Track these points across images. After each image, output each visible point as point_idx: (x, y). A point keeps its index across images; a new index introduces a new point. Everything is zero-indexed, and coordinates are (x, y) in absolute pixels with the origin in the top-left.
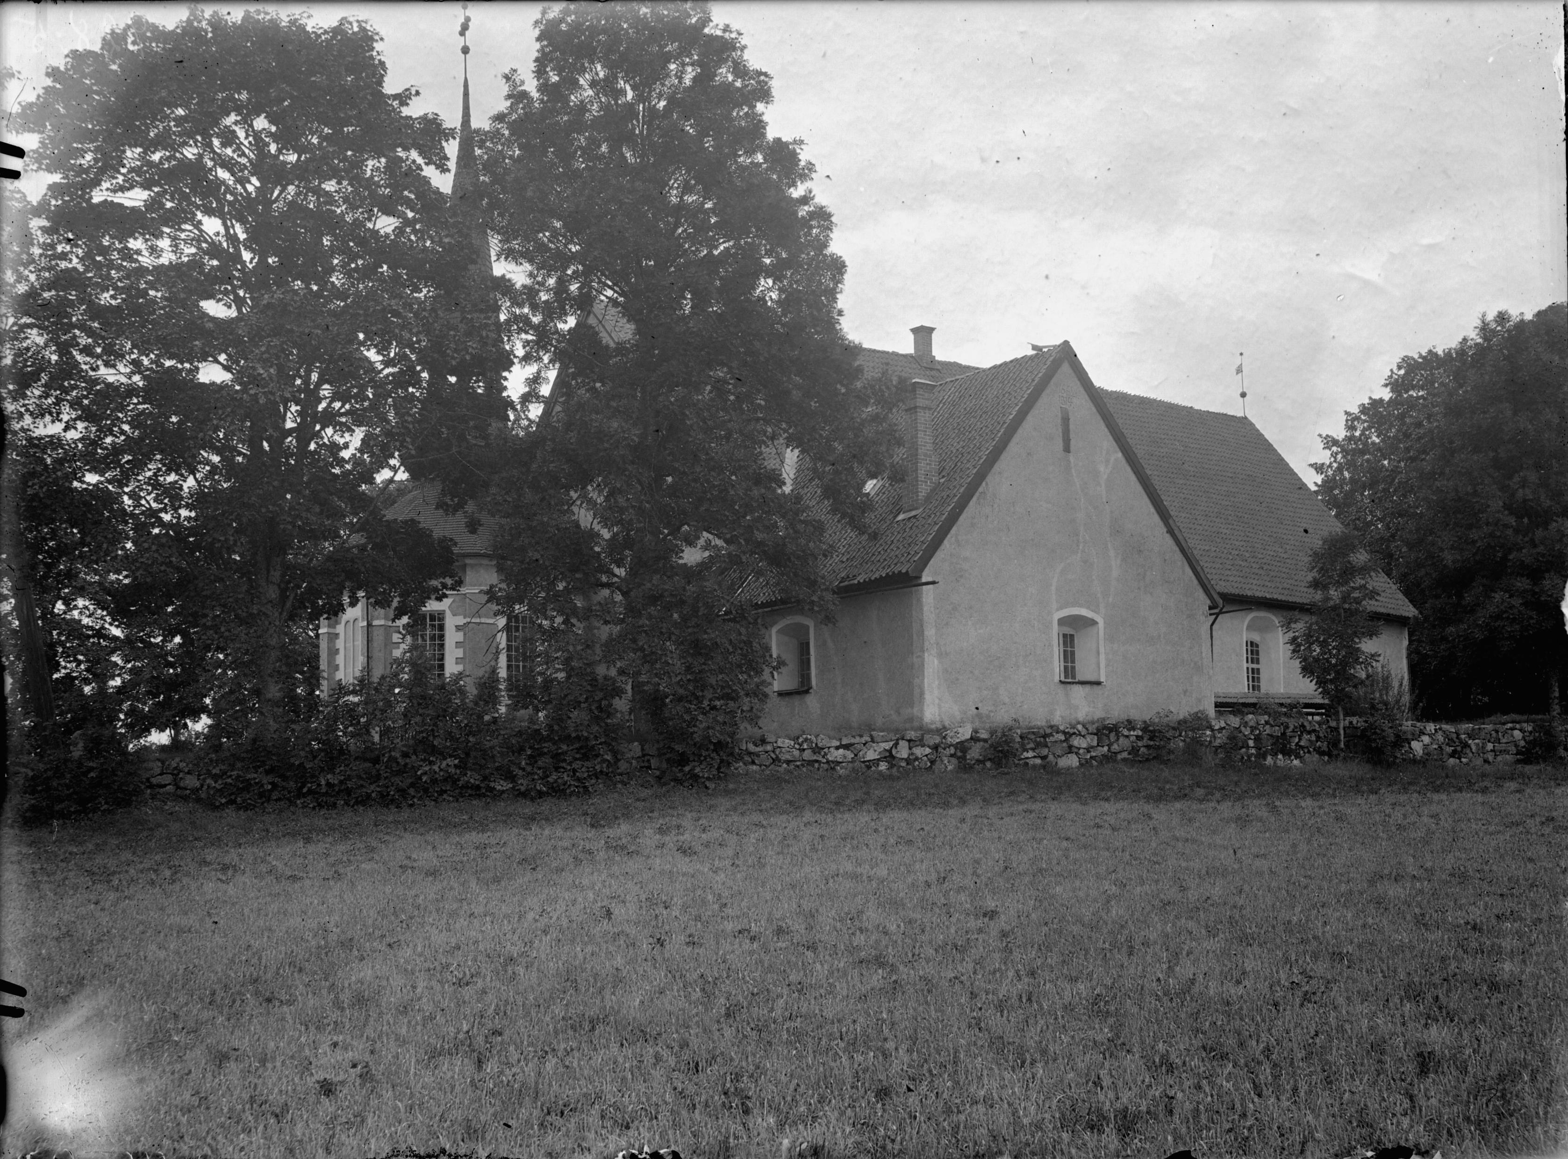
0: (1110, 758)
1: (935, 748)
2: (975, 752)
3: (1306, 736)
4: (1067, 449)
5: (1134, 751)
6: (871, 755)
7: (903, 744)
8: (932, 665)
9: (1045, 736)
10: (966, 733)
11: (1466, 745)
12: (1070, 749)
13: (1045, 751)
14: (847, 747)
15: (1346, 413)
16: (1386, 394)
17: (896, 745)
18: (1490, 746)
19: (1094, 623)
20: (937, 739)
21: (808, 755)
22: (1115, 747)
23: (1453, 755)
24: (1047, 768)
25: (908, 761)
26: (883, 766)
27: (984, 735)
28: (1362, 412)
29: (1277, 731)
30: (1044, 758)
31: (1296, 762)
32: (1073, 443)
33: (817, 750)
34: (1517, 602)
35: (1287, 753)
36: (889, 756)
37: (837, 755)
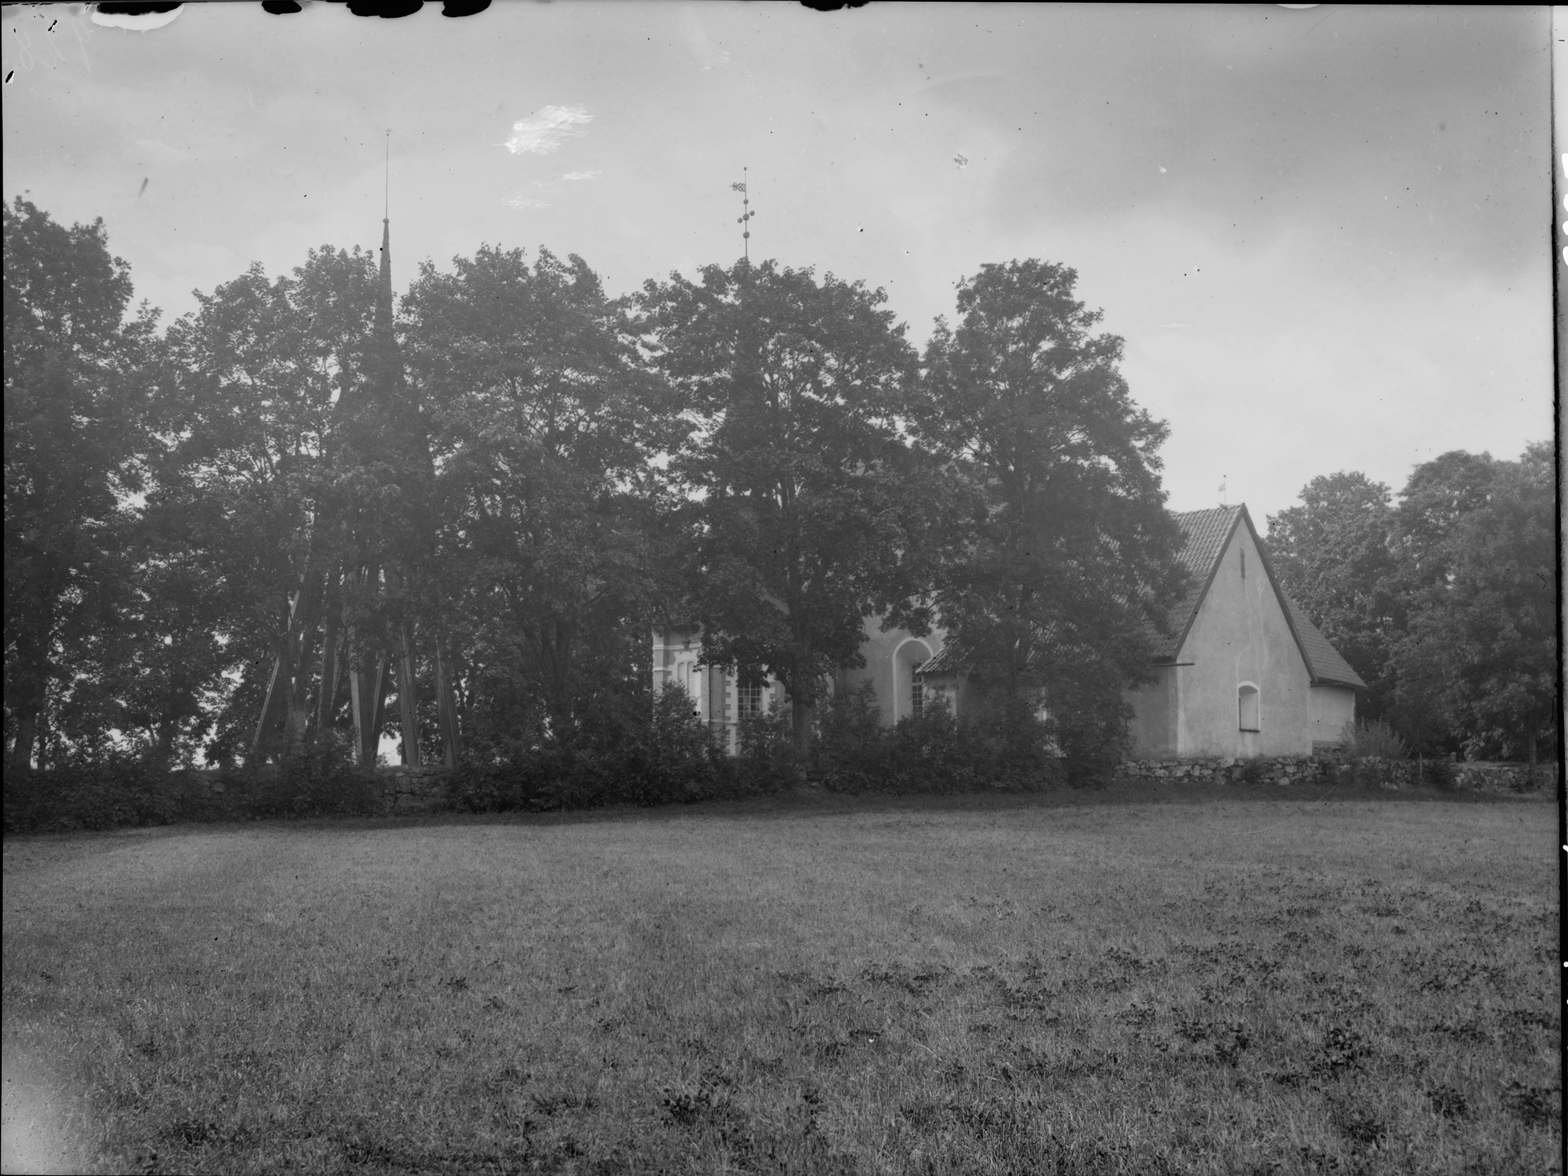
0: (1302, 780)
1: (1214, 770)
2: (1237, 774)
3: (1400, 771)
4: (1243, 576)
5: (1314, 776)
6: (1179, 774)
7: (1197, 767)
8: (1182, 716)
9: (1273, 765)
10: (1231, 762)
11: (1483, 780)
12: (1285, 774)
13: (1272, 775)
14: (1165, 768)
15: (1268, 517)
16: (1301, 504)
17: (1193, 768)
18: (1496, 781)
19: (1254, 691)
20: (1214, 766)
21: (1144, 772)
22: (1305, 774)
23: (1476, 786)
24: (1274, 783)
25: (1200, 778)
26: (1186, 780)
27: (1241, 763)
28: (1281, 517)
29: (1385, 767)
30: (1272, 779)
31: (1395, 787)
32: (1246, 572)
33: (1149, 769)
34: (1523, 689)
35: (1391, 781)
36: (1188, 774)
37: (1161, 772)
